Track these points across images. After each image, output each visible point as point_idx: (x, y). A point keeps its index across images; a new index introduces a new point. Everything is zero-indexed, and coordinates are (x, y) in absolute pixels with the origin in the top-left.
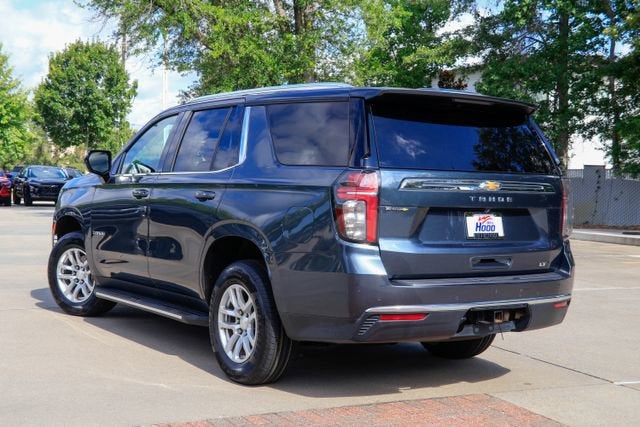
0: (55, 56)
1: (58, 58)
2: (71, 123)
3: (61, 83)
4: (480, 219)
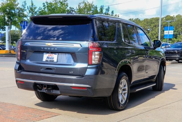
4: (49, 55)
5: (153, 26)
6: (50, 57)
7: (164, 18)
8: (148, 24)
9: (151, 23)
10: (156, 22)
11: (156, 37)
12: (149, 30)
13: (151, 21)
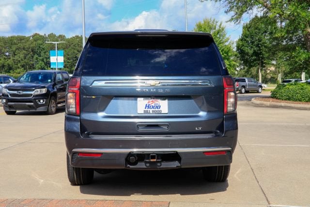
0: (245, 25)
1: (247, 25)
2: (252, 56)
3: (247, 37)
4: (149, 102)
5: (14, 49)
6: (153, 105)
7: (31, 37)
8: (7, 46)
9: (12, 43)
10: (19, 43)
11: (21, 66)
12: (7, 54)
13: (11, 40)
